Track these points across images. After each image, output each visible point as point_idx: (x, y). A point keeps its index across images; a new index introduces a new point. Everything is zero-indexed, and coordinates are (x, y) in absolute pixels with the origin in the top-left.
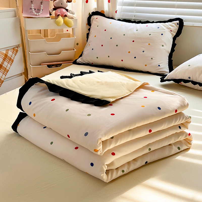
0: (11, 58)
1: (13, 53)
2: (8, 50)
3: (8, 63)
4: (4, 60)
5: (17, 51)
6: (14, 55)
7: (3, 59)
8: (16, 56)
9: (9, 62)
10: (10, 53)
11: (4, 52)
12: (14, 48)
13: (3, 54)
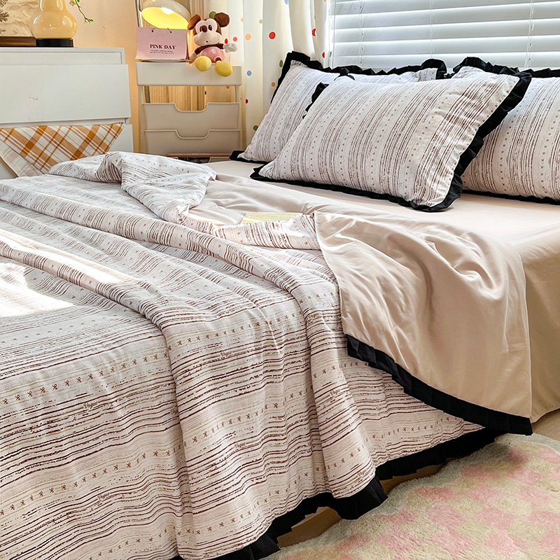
0: (102, 141)
1: (109, 132)
2: (99, 125)
3: (96, 150)
4: (87, 141)
5: (119, 130)
6: (110, 137)
7: (85, 141)
8: (116, 142)
9: (98, 148)
10: (101, 132)
11: (89, 127)
12: (112, 125)
13: (85, 130)
